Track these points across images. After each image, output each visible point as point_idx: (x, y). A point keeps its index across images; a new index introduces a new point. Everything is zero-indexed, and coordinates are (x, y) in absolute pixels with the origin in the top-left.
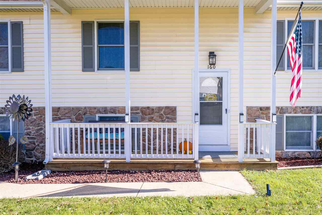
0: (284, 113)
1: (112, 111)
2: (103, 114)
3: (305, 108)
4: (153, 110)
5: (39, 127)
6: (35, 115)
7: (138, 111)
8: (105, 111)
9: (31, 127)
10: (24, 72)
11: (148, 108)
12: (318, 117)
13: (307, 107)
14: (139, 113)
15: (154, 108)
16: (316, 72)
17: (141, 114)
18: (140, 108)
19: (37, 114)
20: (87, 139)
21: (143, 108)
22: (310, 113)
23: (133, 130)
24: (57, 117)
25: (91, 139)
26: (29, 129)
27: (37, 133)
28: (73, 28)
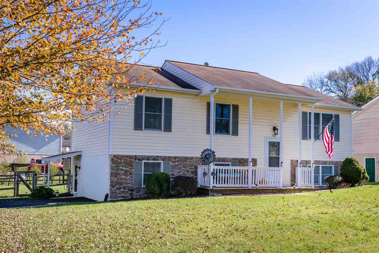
0: (308, 164)
1: (223, 160)
2: (218, 162)
3: (317, 162)
4: (245, 160)
5: (180, 170)
6: (177, 162)
7: (237, 161)
8: (219, 160)
9: (174, 170)
10: (172, 132)
11: (242, 159)
12: (322, 166)
13: (318, 161)
14: (237, 162)
15: (246, 159)
16: (321, 141)
17: (238, 163)
18: (238, 159)
19: (179, 161)
20: (219, 177)
21: (239, 159)
22: (319, 164)
23: (253, 170)
24: (191, 163)
25: (222, 177)
26: (173, 171)
27: (178, 174)
28: (202, 106)
